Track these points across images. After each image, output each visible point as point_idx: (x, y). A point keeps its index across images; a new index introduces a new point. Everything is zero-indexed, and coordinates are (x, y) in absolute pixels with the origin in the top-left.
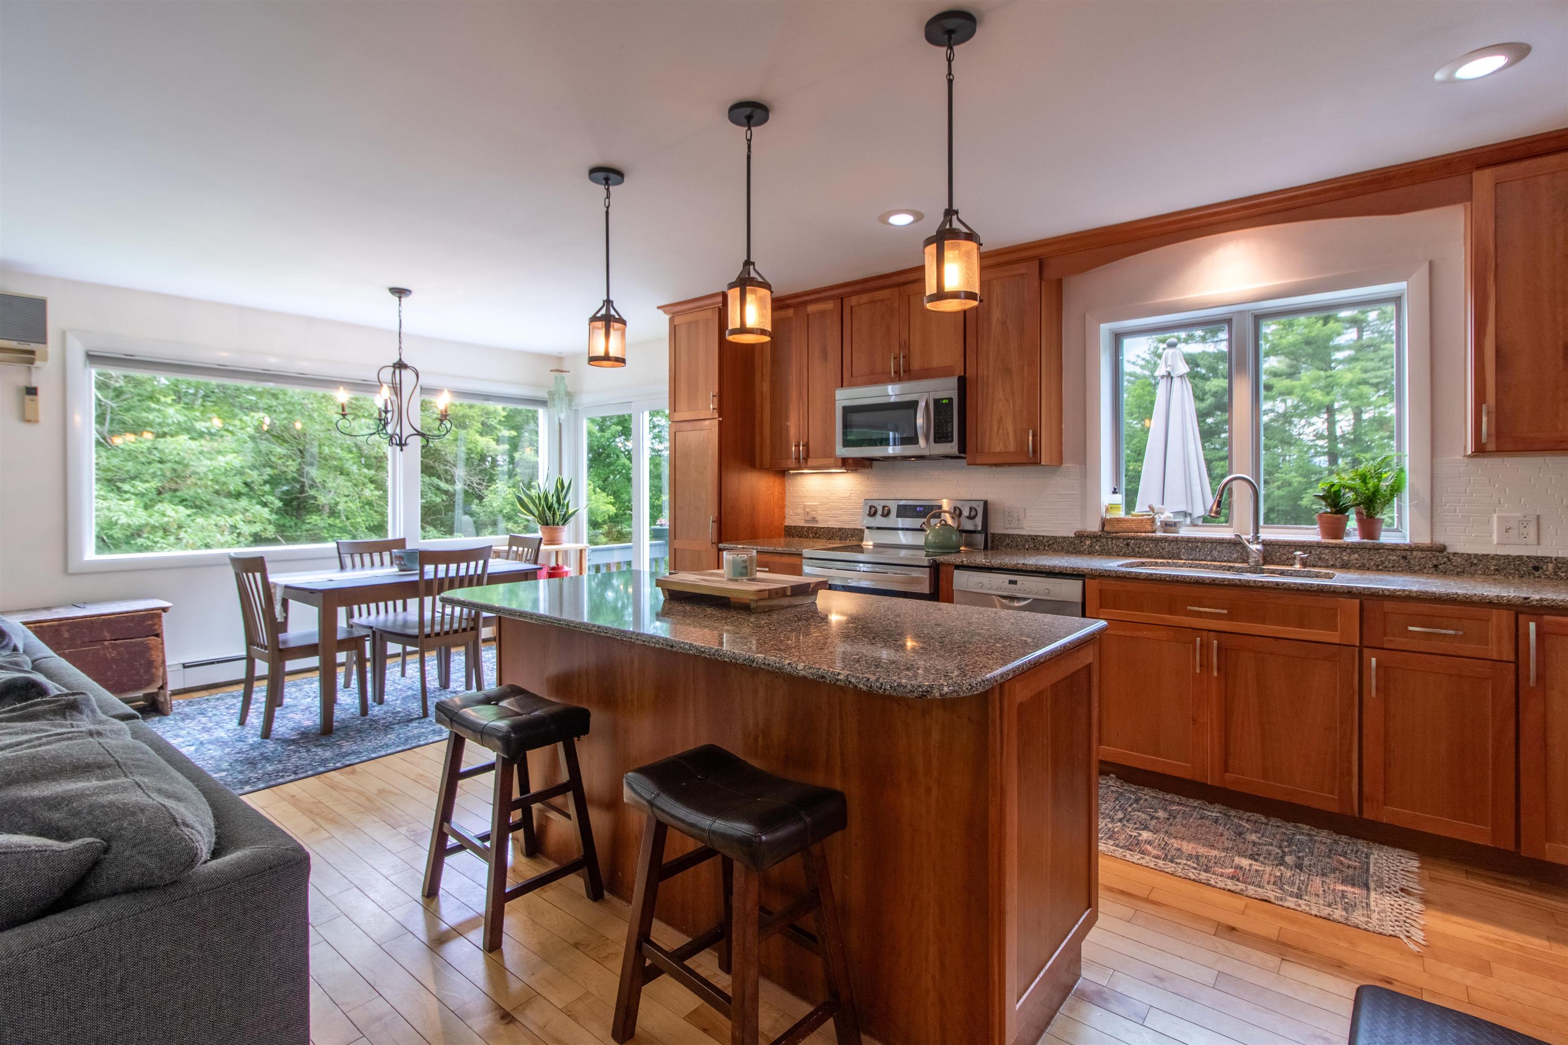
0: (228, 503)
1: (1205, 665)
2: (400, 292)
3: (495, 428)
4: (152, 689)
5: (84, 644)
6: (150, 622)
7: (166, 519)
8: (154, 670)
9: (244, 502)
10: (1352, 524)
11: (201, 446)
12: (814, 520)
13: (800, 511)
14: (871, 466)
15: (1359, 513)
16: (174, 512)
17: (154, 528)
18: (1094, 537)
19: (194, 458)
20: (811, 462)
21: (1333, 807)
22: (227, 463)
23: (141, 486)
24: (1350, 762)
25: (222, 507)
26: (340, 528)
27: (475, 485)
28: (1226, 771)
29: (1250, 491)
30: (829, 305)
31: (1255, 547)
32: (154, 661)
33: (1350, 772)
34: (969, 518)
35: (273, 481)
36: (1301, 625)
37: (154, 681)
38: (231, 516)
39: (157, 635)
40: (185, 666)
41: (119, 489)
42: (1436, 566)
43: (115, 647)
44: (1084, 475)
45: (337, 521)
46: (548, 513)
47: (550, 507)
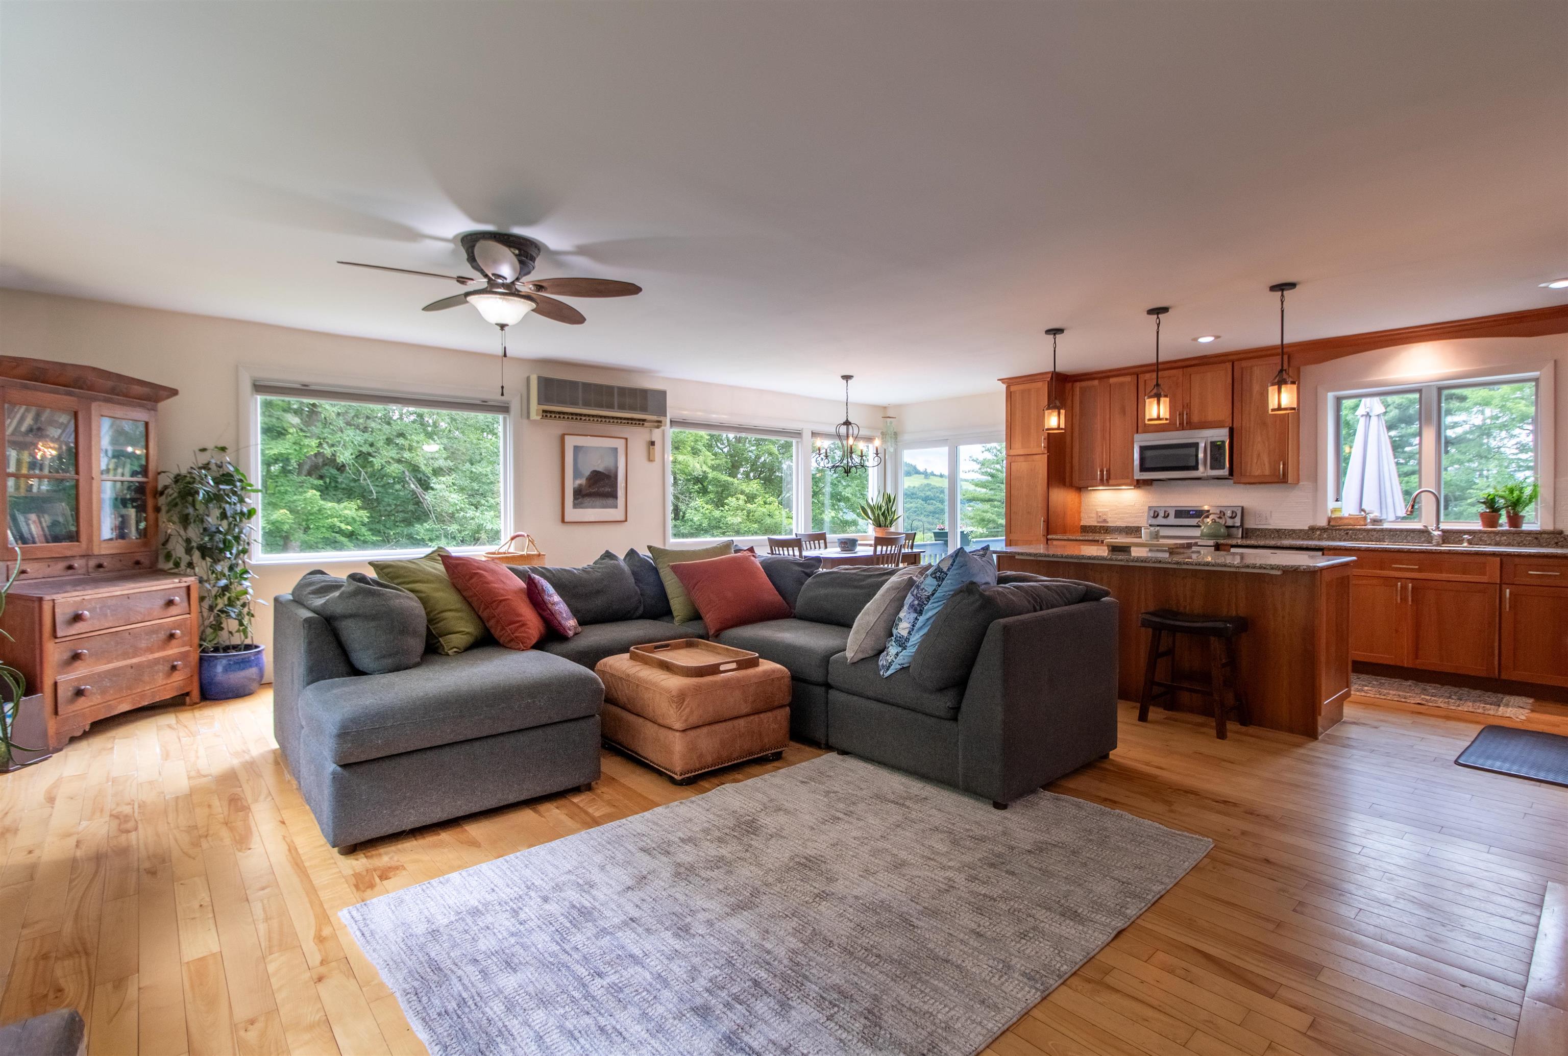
1: (1404, 599)
2: (847, 378)
10: (1503, 519)
12: (1105, 521)
13: (1094, 515)
14: (1151, 484)
15: (1508, 512)
18: (1323, 530)
20: (1111, 482)
21: (1483, 674)
24: (1493, 647)
28: (1417, 658)
29: (1434, 499)
30: (1127, 379)
31: (1436, 533)
33: (1493, 654)
34: (1231, 518)
36: (1464, 573)
42: (1557, 543)
44: (1316, 489)
46: (882, 518)
47: (883, 514)
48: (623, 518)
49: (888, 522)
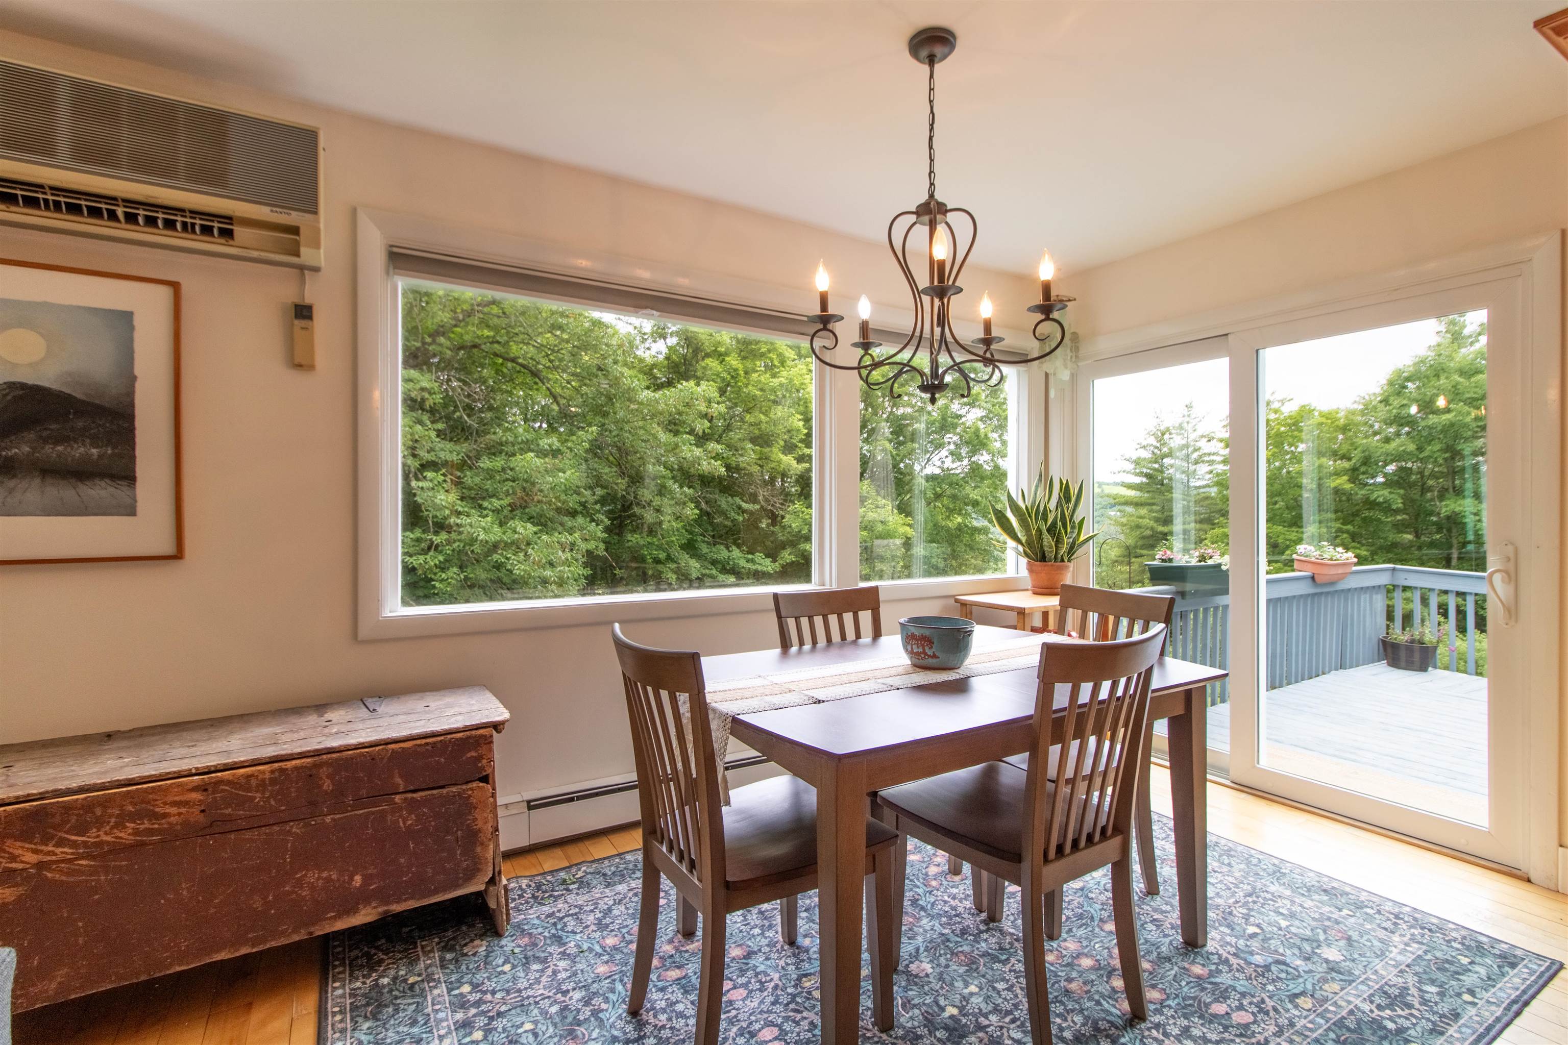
0: (569, 522)
2: (932, 45)
3: (796, 446)
4: (476, 886)
5: (359, 802)
6: (474, 754)
7: (516, 536)
8: (479, 849)
9: (580, 520)
11: (546, 463)
16: (524, 529)
17: (507, 546)
19: (539, 475)
22: (566, 479)
23: (496, 503)
25: (562, 524)
26: (657, 546)
27: (778, 505)
32: (479, 831)
35: (603, 501)
37: (479, 870)
38: (571, 534)
39: (485, 779)
40: (532, 805)
41: (480, 506)
43: (413, 805)
45: (655, 540)
46: (1048, 540)
47: (1052, 529)
48: (166, 546)
49: (1064, 549)
